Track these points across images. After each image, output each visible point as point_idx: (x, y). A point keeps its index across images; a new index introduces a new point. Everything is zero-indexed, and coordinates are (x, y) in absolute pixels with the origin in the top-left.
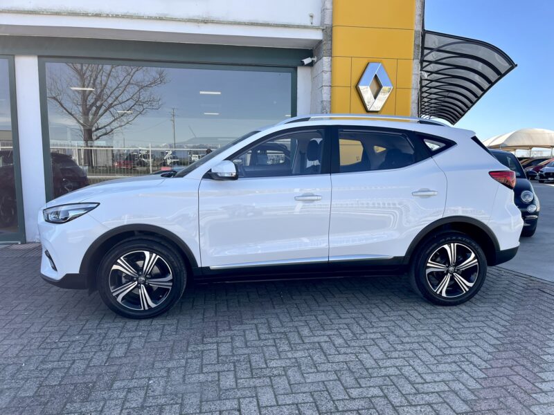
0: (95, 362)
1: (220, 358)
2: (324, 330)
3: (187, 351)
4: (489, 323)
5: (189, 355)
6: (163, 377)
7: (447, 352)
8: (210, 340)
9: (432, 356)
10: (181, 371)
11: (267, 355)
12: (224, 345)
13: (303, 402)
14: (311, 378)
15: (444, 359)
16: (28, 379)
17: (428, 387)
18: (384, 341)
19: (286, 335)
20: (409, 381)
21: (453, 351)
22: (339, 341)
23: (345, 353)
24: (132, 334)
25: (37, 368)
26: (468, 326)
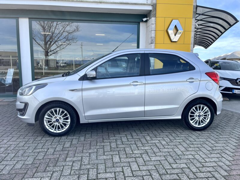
0: (57, 149)
1: (112, 149)
2: (156, 137)
3: (97, 145)
4: (231, 136)
5: (98, 147)
6: (87, 156)
7: (214, 148)
8: (106, 141)
9: (208, 150)
10: (95, 154)
11: (132, 148)
12: (113, 143)
13: (151, 169)
14: (153, 159)
15: (213, 152)
16: (29, 156)
17: (208, 164)
18: (184, 143)
19: (140, 139)
20: (199, 161)
21: (217, 148)
22: (164, 143)
23: (167, 148)
24: (72, 138)
25: (32, 152)
26: (222, 137)
